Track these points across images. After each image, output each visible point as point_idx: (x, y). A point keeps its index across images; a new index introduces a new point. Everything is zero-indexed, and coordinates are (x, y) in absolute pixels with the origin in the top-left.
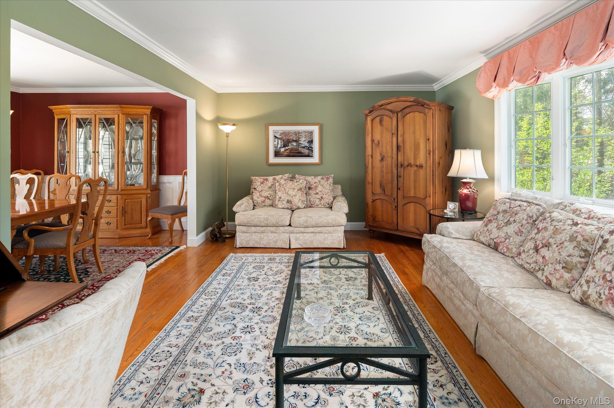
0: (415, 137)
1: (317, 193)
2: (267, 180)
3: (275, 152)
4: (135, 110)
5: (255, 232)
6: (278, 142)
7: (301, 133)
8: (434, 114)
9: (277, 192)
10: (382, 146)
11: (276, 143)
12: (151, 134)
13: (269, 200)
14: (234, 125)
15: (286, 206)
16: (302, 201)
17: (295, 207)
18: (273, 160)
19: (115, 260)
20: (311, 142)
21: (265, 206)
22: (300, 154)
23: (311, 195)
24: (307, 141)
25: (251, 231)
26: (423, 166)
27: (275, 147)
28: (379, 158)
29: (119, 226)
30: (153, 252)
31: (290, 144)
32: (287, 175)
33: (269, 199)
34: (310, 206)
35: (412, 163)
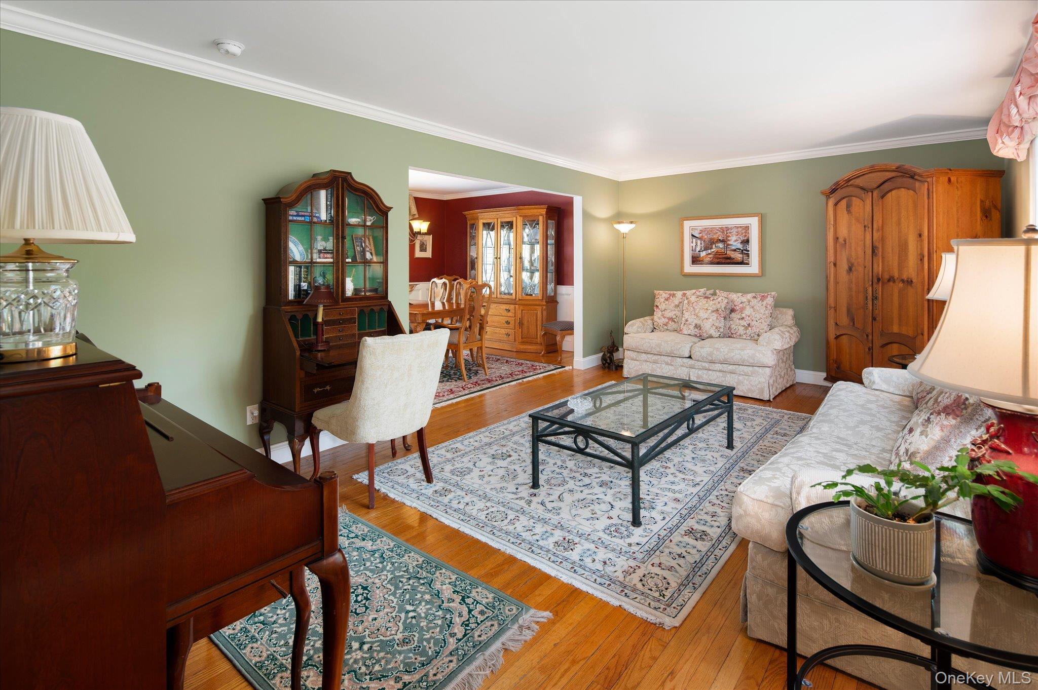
0: (900, 232)
1: (743, 318)
2: (674, 295)
3: (692, 257)
4: (532, 211)
5: (646, 361)
6: (696, 243)
7: (731, 229)
8: (931, 190)
9: (684, 312)
10: (850, 247)
11: (694, 244)
12: (546, 237)
13: (673, 323)
14: (631, 222)
15: (693, 333)
16: (717, 328)
17: (705, 334)
18: (689, 268)
19: (503, 368)
20: (746, 242)
21: (667, 330)
22: (729, 261)
23: (733, 320)
24: (740, 241)
25: (642, 359)
26: (914, 281)
27: (692, 251)
28: (846, 267)
29: (517, 339)
30: (538, 367)
31: (714, 246)
32: (702, 290)
33: (674, 321)
34: (728, 335)
35: (896, 275)
